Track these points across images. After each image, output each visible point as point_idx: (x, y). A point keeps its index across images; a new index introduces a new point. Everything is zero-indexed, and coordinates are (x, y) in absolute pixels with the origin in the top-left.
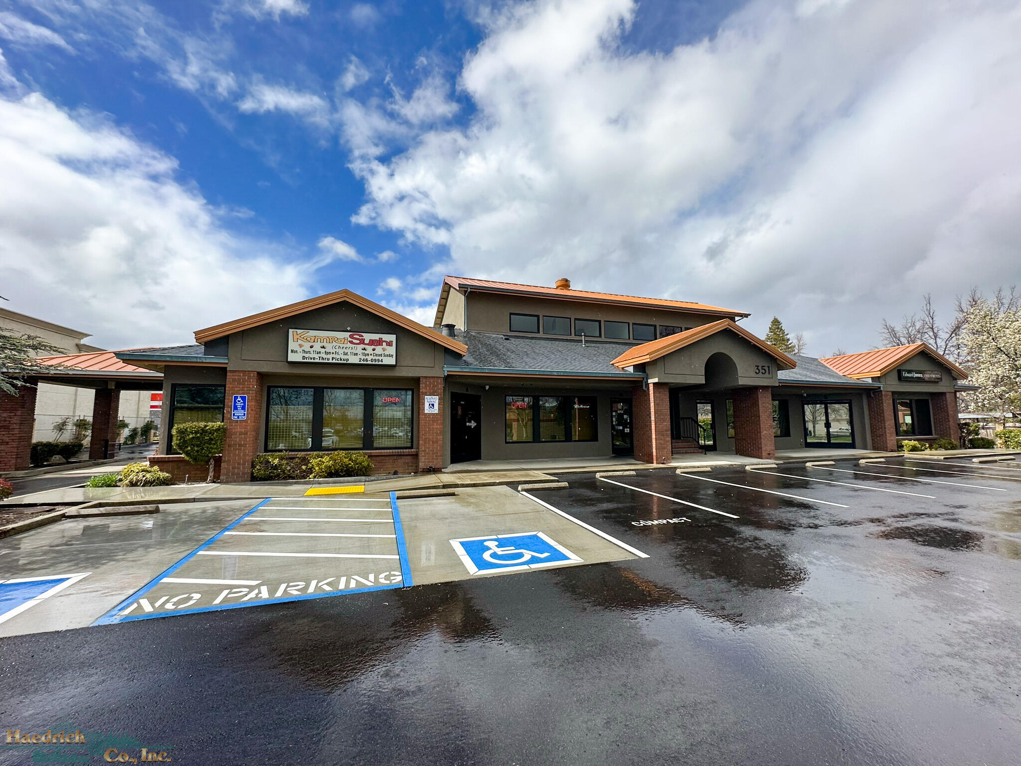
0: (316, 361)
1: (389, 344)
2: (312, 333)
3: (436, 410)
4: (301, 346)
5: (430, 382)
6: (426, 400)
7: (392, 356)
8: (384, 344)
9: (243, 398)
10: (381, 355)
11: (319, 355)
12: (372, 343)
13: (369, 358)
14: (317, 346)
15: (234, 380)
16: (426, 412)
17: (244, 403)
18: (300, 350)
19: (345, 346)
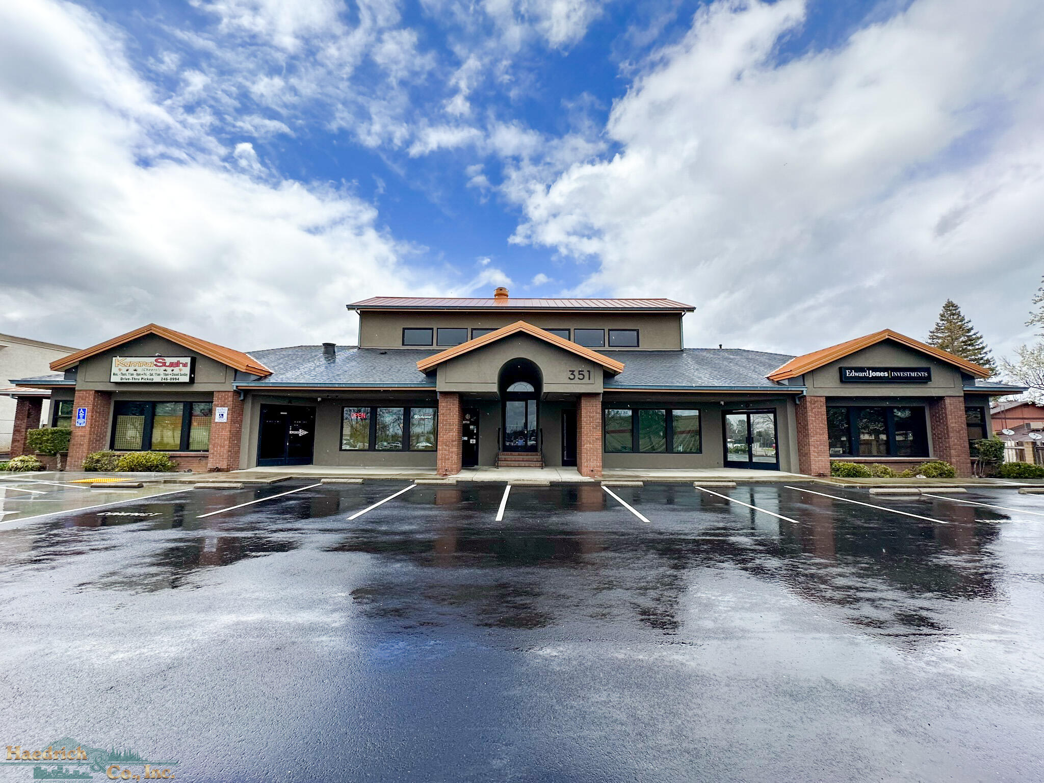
0: (130, 381)
1: (185, 365)
2: (129, 359)
3: (224, 419)
4: (120, 370)
5: (222, 396)
6: (217, 411)
7: (186, 375)
8: (181, 365)
9: (84, 410)
10: (177, 375)
11: (133, 376)
12: (172, 365)
13: (169, 377)
14: (131, 371)
15: (79, 397)
16: (216, 421)
17: (85, 414)
18: (119, 373)
19: (151, 368)
